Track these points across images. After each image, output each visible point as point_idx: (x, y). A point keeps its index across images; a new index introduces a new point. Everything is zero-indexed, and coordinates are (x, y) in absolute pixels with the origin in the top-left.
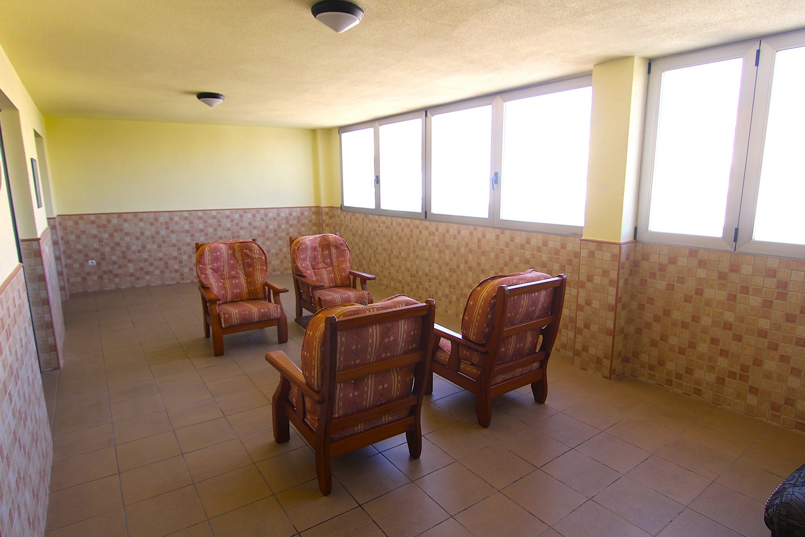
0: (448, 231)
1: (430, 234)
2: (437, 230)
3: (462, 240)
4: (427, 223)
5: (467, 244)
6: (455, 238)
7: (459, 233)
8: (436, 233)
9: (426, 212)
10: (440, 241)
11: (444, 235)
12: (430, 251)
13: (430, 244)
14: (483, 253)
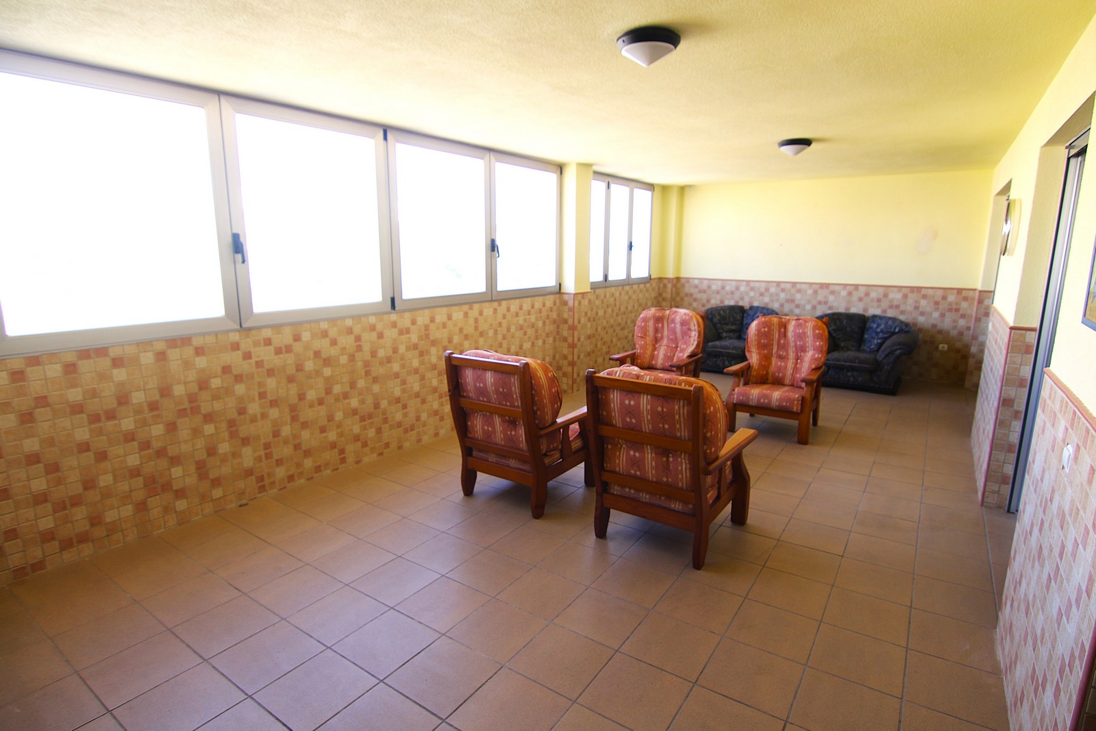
0: (432, 320)
1: (401, 333)
2: (414, 322)
3: (455, 325)
4: (394, 317)
5: (461, 330)
6: (444, 326)
7: (450, 318)
8: (413, 328)
9: (393, 300)
10: (420, 338)
11: (427, 328)
12: (402, 359)
13: (402, 349)
14: (481, 334)
